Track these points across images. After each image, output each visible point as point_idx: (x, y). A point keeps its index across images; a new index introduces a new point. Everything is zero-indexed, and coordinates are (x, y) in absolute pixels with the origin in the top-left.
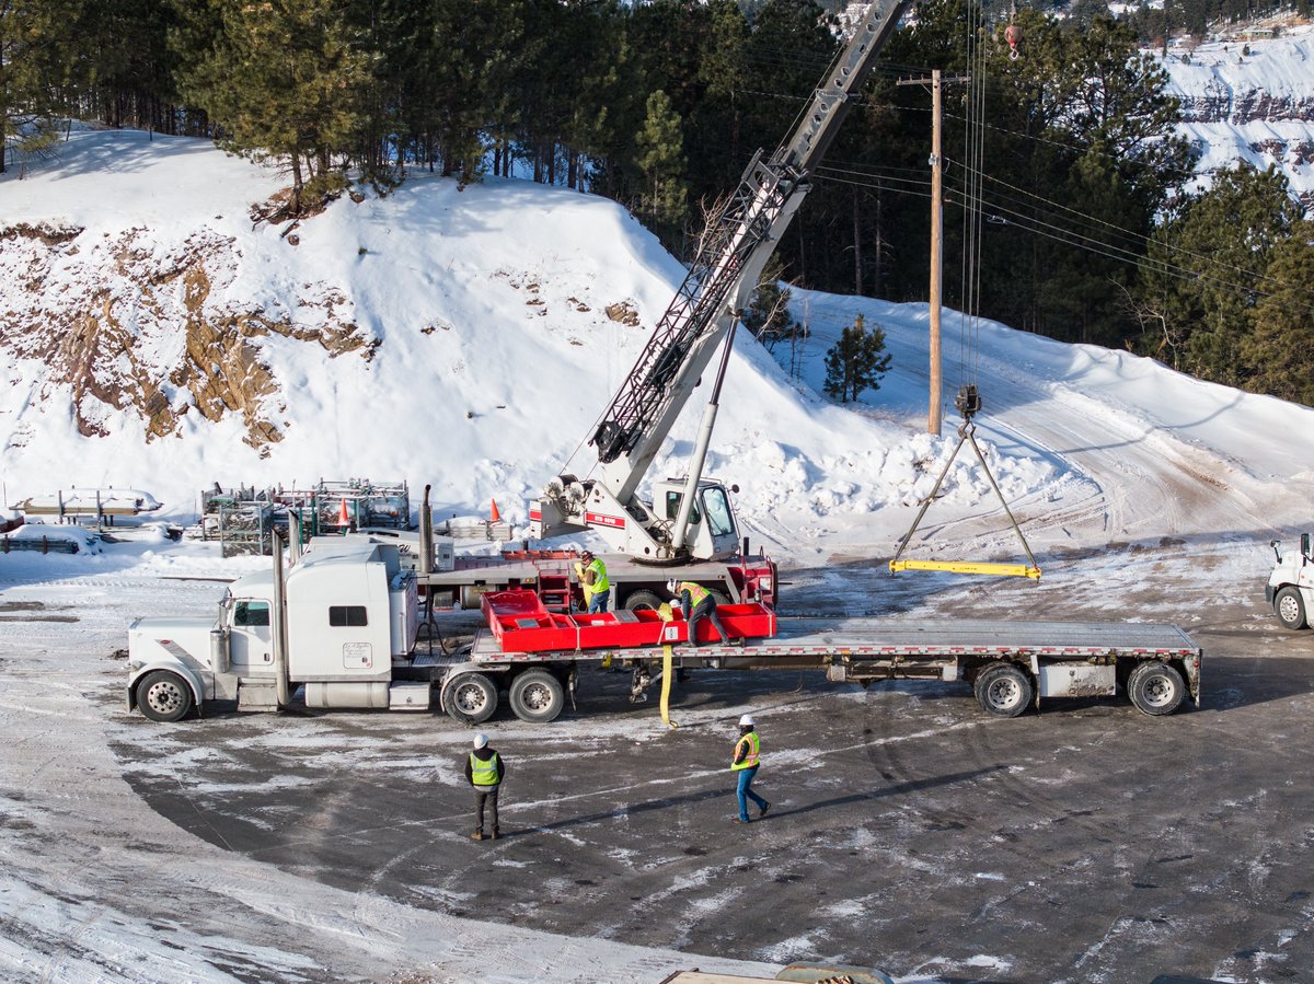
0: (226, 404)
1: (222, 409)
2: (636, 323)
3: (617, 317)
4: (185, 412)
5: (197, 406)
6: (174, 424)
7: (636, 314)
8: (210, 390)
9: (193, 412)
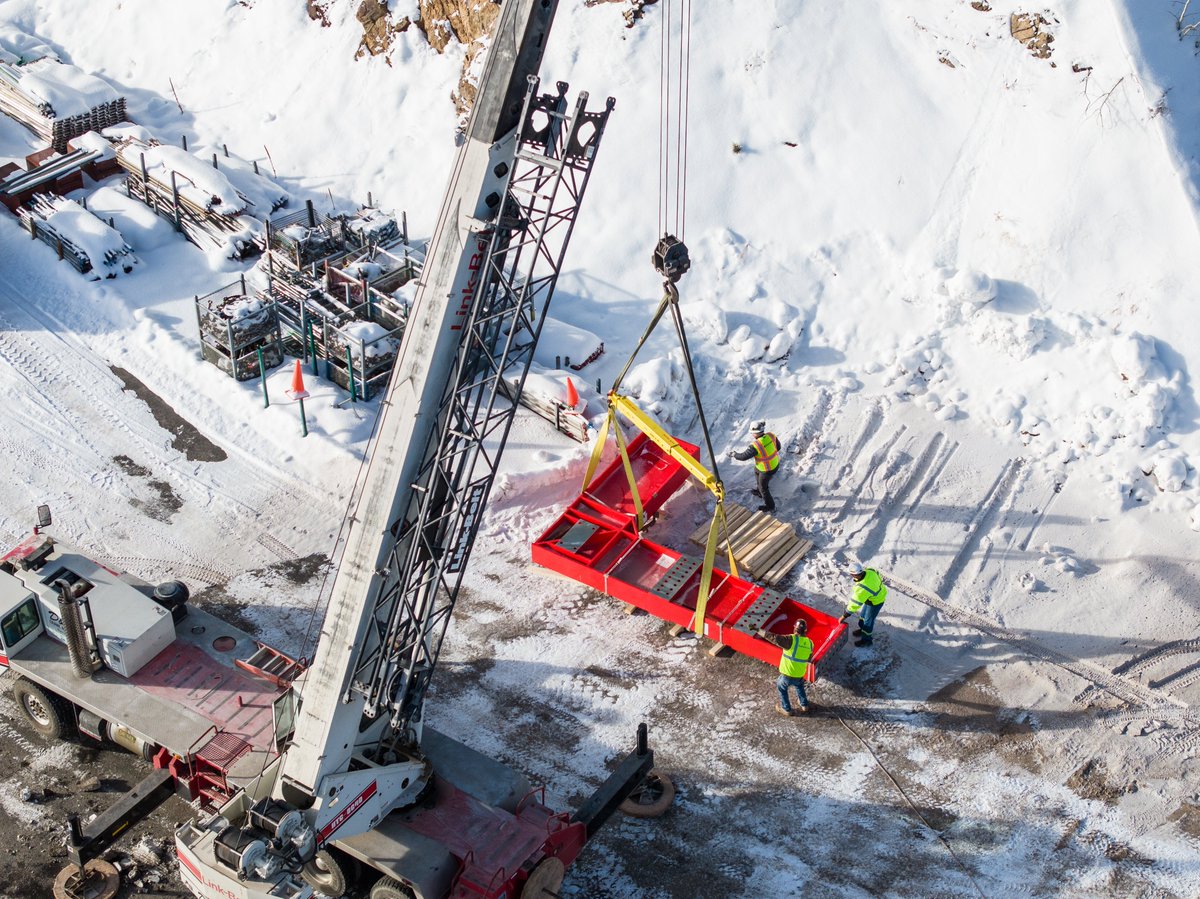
0: (455, 31)
1: (447, 38)
2: (1045, 54)
3: (1022, 35)
4: (405, 29)
5: (420, 24)
6: (388, 41)
7: (1049, 39)
8: (438, 8)
9: (413, 29)
